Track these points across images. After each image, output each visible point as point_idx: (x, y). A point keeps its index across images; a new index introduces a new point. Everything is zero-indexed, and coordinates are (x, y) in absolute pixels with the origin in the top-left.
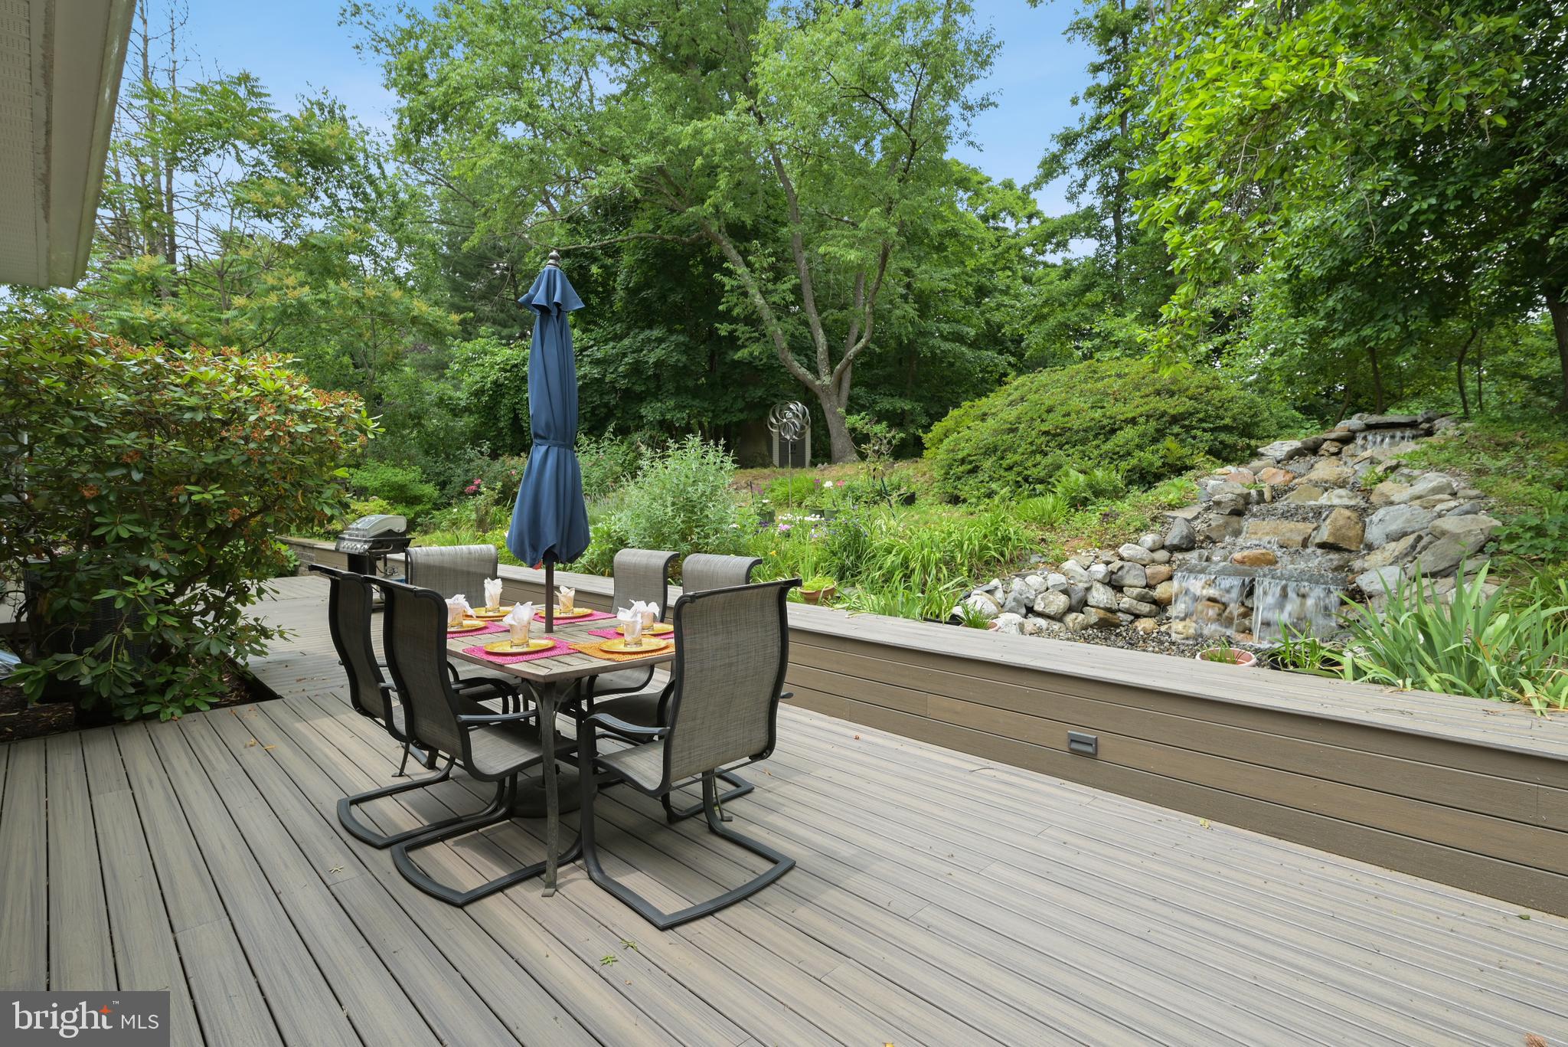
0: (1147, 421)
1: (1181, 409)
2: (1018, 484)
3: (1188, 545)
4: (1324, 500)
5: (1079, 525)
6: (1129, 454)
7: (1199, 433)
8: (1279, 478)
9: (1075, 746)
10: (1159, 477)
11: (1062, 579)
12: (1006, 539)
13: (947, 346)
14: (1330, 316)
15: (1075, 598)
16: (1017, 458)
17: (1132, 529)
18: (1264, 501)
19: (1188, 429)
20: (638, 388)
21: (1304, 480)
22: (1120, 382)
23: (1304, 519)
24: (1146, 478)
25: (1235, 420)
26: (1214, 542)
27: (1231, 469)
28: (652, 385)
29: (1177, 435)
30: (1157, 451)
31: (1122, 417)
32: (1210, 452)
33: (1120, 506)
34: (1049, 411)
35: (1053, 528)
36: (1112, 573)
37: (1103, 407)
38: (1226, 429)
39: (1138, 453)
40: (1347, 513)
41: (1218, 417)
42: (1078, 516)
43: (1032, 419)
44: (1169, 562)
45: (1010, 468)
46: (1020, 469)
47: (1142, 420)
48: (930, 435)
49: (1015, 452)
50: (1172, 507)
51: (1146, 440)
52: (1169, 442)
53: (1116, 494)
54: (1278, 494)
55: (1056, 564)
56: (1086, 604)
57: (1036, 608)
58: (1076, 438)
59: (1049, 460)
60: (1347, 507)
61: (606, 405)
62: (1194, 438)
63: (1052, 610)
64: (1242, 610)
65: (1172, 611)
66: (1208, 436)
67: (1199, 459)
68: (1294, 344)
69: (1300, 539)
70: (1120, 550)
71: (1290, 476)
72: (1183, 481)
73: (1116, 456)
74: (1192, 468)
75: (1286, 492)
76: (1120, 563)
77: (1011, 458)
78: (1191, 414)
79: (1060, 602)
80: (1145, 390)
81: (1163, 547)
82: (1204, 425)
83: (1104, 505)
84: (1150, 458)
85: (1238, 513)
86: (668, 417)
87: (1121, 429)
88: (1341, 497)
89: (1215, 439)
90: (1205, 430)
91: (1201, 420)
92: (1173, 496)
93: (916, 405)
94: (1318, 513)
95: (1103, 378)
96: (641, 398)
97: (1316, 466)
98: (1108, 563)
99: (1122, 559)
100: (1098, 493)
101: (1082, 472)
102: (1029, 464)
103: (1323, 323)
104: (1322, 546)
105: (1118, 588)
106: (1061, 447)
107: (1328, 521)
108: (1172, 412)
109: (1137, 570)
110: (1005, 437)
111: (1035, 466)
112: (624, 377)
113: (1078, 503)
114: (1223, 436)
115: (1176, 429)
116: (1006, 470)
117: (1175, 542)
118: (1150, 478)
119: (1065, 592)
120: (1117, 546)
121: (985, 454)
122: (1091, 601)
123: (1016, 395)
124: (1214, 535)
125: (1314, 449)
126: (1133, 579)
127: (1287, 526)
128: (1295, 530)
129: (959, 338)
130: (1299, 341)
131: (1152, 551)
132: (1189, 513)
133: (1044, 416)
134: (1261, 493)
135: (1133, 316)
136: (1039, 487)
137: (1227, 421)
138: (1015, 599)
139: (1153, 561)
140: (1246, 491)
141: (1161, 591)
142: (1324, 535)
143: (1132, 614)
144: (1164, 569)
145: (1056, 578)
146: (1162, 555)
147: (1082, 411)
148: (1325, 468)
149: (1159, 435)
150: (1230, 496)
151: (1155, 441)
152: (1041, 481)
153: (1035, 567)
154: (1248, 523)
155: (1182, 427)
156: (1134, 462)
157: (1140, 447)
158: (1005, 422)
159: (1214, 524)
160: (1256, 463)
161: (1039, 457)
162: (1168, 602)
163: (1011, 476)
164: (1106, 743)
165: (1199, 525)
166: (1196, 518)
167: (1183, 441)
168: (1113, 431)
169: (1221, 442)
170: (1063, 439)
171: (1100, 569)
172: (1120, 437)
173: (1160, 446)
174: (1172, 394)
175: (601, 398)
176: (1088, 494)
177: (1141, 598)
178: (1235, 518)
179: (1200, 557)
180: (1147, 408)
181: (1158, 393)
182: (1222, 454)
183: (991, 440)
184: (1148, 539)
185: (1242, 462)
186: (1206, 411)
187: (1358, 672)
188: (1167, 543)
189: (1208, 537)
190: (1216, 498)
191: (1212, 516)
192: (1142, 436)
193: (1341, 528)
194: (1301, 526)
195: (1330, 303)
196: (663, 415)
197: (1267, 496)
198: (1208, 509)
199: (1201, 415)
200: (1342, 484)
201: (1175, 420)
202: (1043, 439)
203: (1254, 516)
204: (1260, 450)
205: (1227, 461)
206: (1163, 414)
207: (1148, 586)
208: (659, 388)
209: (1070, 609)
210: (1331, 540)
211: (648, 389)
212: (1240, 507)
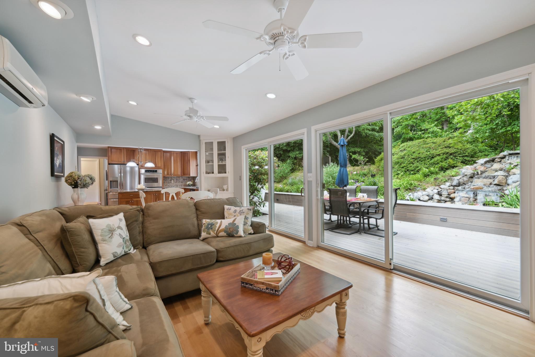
0: (443, 155)
1: (453, 151)
2: (406, 172)
3: (459, 185)
4: (496, 174)
5: (428, 181)
6: (438, 163)
7: (458, 158)
8: (482, 168)
9: (441, 220)
10: (447, 169)
11: (427, 193)
12: (411, 184)
13: (370, 132)
14: (497, 124)
15: (431, 197)
16: (405, 165)
17: (443, 182)
18: (479, 175)
19: (455, 156)
20: (289, 149)
21: (490, 169)
22: (434, 145)
23: (490, 179)
24: (443, 169)
25: (469, 154)
26: (465, 184)
27: (468, 166)
28: (292, 148)
29: (452, 158)
30: (446, 162)
31: (436, 154)
32: (462, 162)
33: (439, 176)
34: (414, 153)
35: (421, 182)
36: (439, 192)
37: (429, 151)
38: (466, 156)
39: (441, 163)
40: (502, 177)
41: (463, 153)
42: (428, 179)
43: (409, 155)
44: (453, 189)
45: (403, 168)
46: (406, 168)
47: (442, 155)
48: (377, 159)
49: (404, 163)
50: (453, 176)
51: (443, 160)
52: (450, 160)
53: (437, 173)
54: (482, 172)
55: (424, 189)
56: (433, 198)
57: (421, 199)
58: (422, 159)
59: (415, 165)
60: (502, 176)
61: (280, 154)
62: (457, 159)
63: (425, 199)
64: (474, 199)
65: (455, 200)
66: (461, 158)
67: (459, 164)
68: (486, 132)
69: (489, 183)
70: (441, 186)
71: (486, 168)
72: (455, 170)
73: (434, 164)
74: (457, 167)
75: (485, 172)
76: (441, 189)
77: (403, 165)
78: (456, 153)
79: (427, 198)
80: (441, 147)
81: (452, 186)
82: (460, 155)
83: (434, 176)
84: (444, 164)
85: (472, 177)
86: (297, 156)
87: (435, 157)
88: (501, 173)
89: (463, 159)
90: (460, 157)
91: (459, 154)
92: (453, 173)
93: (361, 149)
94: (494, 177)
95: (428, 144)
96: (289, 151)
97: (493, 165)
98: (437, 189)
99: (441, 188)
100: (432, 173)
101: (426, 168)
102: (409, 166)
103: (495, 127)
104: (495, 185)
105: (441, 195)
106: (418, 162)
107: (497, 179)
108: (450, 152)
109: (446, 191)
110: (401, 160)
111: (410, 167)
112: (285, 146)
113: (426, 176)
114: (465, 158)
115: (452, 157)
116: (401, 168)
117: (455, 184)
118: (444, 169)
119: (428, 196)
120: (439, 185)
121: (395, 164)
122: (434, 198)
123: (402, 149)
124: (465, 183)
125: (493, 160)
126: (445, 193)
127: (485, 180)
128: (488, 181)
129: (373, 130)
130: (487, 131)
131: (449, 186)
132: (458, 177)
133: (412, 154)
134: (478, 173)
135: (434, 125)
136: (412, 172)
137: (467, 154)
138: (416, 197)
139: (449, 189)
140: (473, 172)
141: (452, 196)
142: (496, 182)
143: (444, 201)
144: (453, 191)
145: (424, 193)
146: (452, 188)
147: (424, 153)
148: (496, 166)
149: (446, 158)
150: (469, 173)
151: (445, 160)
152: (412, 171)
153: (419, 190)
154: (475, 180)
155: (453, 156)
156: (439, 165)
157: (441, 162)
158: (401, 156)
159: (465, 180)
160: (475, 165)
161: (411, 165)
162: (454, 198)
163: (403, 169)
164: (448, 218)
165: (461, 180)
166: (460, 179)
167: (453, 160)
168: (433, 158)
169: (465, 160)
170: (418, 160)
171: (436, 191)
172: (436, 159)
173: (447, 161)
174: (450, 147)
175: (279, 152)
176: (429, 174)
177: (447, 197)
178: (471, 179)
179: (462, 188)
180: (443, 151)
181: (446, 147)
182: (465, 163)
183: (397, 160)
184: (448, 184)
185: (471, 164)
186: (460, 152)
187: (502, 206)
188: (453, 185)
189: (463, 183)
190: (465, 174)
191: (464, 178)
192: (442, 159)
193: (500, 180)
194: (489, 180)
195: (497, 122)
196: (296, 156)
197: (479, 173)
198: (463, 176)
199: (459, 153)
200: (501, 170)
201: (451, 154)
202: (412, 160)
203: (476, 178)
204: (477, 161)
205: (467, 164)
206: (447, 153)
207: (448, 194)
208: (294, 149)
209: (429, 200)
210: (498, 183)
211: (291, 149)
212: (472, 176)
